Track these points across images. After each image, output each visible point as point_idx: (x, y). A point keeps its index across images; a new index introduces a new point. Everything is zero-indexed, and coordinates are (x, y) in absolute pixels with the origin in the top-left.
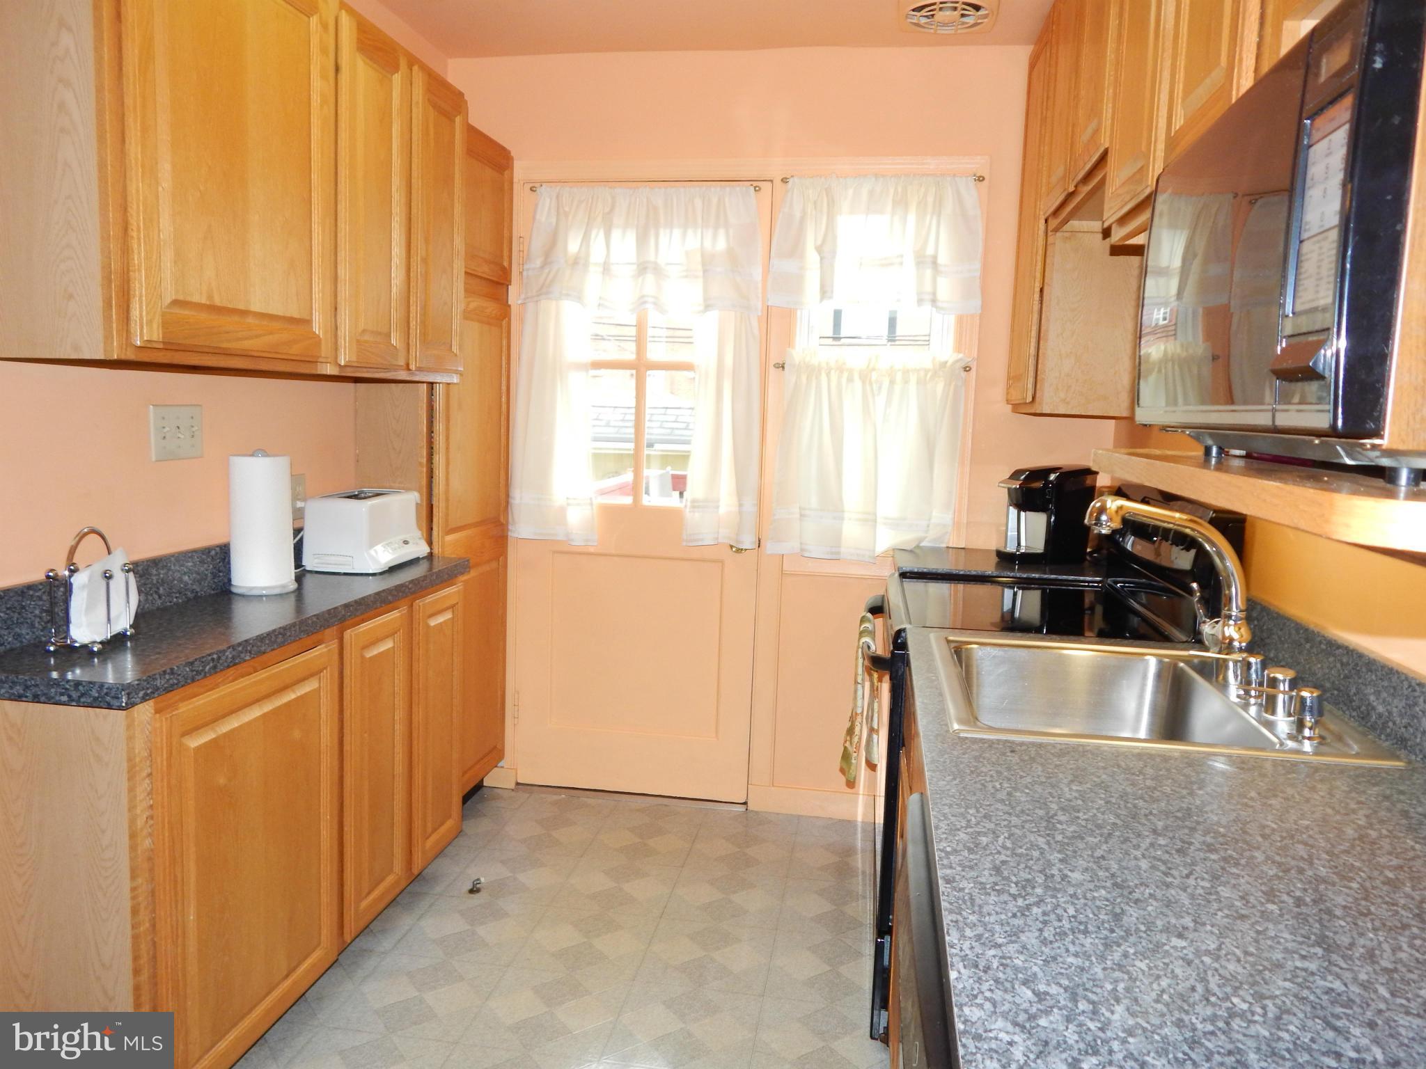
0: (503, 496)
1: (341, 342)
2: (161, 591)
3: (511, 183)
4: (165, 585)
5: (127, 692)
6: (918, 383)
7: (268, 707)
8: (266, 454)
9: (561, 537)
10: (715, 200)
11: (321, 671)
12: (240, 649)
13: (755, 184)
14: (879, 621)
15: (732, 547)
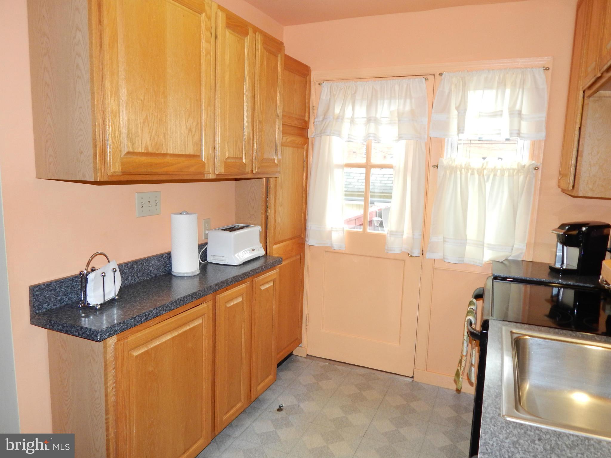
0: (303, 225)
1: (217, 164)
2: (139, 275)
3: (310, 82)
4: (141, 272)
5: (100, 334)
6: (509, 176)
7: (175, 334)
8: (187, 213)
9: (329, 245)
10: (405, 86)
11: (204, 315)
12: (160, 309)
13: (425, 77)
14: (480, 302)
15: (409, 254)
